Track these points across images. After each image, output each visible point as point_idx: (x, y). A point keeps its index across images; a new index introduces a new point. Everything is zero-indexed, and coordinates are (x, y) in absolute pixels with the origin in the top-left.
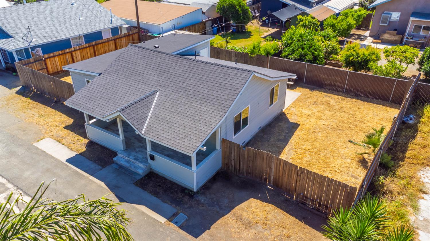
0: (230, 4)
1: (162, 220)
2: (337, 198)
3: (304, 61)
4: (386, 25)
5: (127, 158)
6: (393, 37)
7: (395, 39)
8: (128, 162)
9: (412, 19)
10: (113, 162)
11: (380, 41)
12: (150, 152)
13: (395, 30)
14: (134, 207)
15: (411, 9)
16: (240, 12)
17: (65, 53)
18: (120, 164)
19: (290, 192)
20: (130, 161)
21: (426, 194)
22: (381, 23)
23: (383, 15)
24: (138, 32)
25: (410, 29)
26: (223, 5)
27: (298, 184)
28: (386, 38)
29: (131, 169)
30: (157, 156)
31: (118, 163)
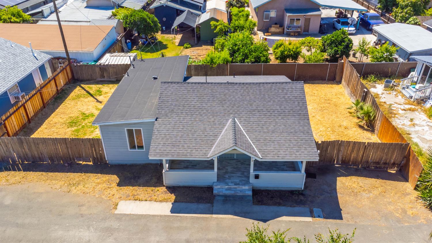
0: (141, 18)
1: (309, 219)
2: (394, 155)
3: (260, 63)
4: (268, 20)
5: (227, 187)
6: (277, 29)
7: (279, 31)
8: (229, 189)
9: (288, 14)
10: (215, 196)
11: (270, 34)
12: (253, 172)
13: (276, 24)
14: (280, 221)
15: (283, 7)
16: (152, 24)
17: (19, 108)
18: (223, 194)
19: (355, 163)
20: (231, 188)
21: (410, 134)
22: (265, 19)
23: (265, 13)
24: (70, 64)
25: (287, 22)
26: (133, 19)
27: (364, 155)
28: (273, 31)
29: (238, 194)
30: (262, 174)
31: (221, 194)
